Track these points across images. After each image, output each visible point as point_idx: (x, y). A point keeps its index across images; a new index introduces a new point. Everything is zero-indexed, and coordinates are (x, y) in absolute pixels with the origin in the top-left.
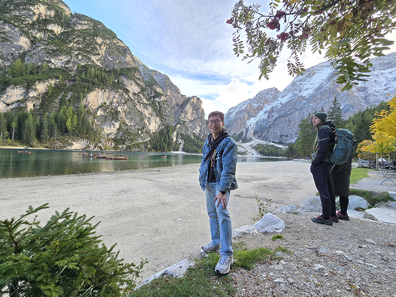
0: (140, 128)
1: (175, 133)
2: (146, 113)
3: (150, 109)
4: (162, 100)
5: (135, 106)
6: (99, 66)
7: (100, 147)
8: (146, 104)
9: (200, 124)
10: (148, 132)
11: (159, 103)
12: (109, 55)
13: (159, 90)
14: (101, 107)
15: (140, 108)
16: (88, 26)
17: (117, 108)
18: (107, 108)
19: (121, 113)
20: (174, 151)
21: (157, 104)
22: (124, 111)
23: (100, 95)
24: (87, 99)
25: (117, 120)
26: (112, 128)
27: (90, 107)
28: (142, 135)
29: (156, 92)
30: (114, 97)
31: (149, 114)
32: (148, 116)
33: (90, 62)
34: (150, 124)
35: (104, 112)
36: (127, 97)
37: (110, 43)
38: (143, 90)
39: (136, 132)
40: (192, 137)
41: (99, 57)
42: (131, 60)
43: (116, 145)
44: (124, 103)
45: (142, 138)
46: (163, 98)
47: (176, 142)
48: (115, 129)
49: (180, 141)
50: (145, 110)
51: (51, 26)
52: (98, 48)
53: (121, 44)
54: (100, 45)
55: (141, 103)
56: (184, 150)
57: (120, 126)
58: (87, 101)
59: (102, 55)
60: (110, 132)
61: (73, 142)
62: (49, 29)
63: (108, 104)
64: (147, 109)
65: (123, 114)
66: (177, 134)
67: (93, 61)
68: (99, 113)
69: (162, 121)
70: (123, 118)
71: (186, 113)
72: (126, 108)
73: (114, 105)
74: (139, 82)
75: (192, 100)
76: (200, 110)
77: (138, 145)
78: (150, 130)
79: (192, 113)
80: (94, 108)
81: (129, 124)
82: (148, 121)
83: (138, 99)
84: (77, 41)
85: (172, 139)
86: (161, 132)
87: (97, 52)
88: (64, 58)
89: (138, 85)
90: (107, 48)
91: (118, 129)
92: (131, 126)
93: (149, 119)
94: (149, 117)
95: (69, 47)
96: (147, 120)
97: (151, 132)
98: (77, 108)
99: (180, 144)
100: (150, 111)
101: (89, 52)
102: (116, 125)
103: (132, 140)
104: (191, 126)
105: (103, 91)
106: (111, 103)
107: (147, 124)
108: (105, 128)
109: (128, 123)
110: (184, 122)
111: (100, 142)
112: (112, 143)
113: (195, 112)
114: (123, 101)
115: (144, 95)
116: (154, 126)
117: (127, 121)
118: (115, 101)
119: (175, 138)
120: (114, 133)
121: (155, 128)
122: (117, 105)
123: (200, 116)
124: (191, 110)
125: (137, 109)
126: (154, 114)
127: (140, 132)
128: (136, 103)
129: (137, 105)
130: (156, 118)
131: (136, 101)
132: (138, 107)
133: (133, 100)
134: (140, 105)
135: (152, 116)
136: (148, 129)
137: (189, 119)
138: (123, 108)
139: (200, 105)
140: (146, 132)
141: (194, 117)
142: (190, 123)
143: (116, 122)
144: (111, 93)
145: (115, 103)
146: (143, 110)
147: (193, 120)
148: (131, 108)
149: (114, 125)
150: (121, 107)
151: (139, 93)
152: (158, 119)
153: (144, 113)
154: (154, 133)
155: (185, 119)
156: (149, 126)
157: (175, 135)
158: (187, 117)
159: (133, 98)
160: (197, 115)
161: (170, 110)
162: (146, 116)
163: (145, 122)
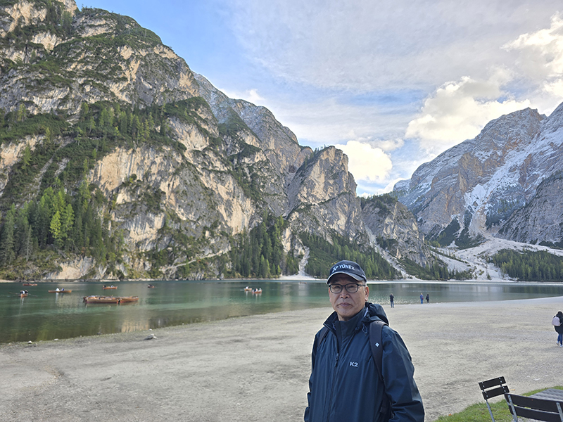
0: (209, 226)
1: (288, 233)
2: (222, 190)
3: (230, 183)
4: (257, 160)
5: (196, 178)
6: (124, 101)
7: (120, 273)
8: (221, 172)
9: (346, 208)
10: (226, 234)
11: (251, 169)
12: (145, 78)
13: (249, 140)
14: (124, 185)
15: (208, 181)
16: (107, 28)
17: (157, 184)
18: (138, 186)
19: (167, 195)
20: (286, 273)
21: (246, 170)
22: (172, 192)
23: (124, 161)
24: (96, 172)
25: (157, 210)
26: (148, 228)
27: (103, 186)
28: (213, 242)
29: (243, 144)
30: (153, 163)
31: (227, 193)
32: (225, 197)
33: (107, 96)
34: (230, 215)
35: (132, 195)
36: (179, 159)
37: (147, 55)
38: (214, 142)
39: (199, 235)
40: (329, 240)
41: (126, 84)
42: (189, 83)
43: (154, 265)
44: (174, 174)
45: (212, 247)
46: (259, 157)
47: (291, 252)
48: (154, 231)
49: (300, 249)
50: (219, 185)
51: (39, 38)
52: (123, 68)
53: (170, 55)
54: (128, 62)
55: (210, 171)
56: (309, 271)
57: (165, 224)
58: (96, 175)
59: (131, 79)
60: (144, 237)
61: (62, 265)
62: (36, 42)
63: (139, 177)
64: (223, 182)
65: (172, 197)
66: (293, 234)
67: (113, 94)
68: (120, 199)
69: (257, 206)
70: (172, 205)
71: (312, 185)
72: (177, 183)
73: (153, 178)
74: (206, 127)
75: (324, 156)
76: (344, 178)
77: (203, 265)
78: (230, 229)
79: (326, 184)
80: (110, 189)
81: (184, 219)
82: (226, 210)
83: (203, 163)
84: (84, 58)
85: (282, 247)
86: (256, 233)
87: (121, 76)
88: (58, 94)
89: (204, 133)
90: (141, 66)
91: (160, 231)
92: (188, 221)
93: (229, 205)
94: (228, 201)
95: (69, 72)
96: (223, 207)
97: (234, 233)
98: (76, 190)
99: (301, 256)
100: (231, 187)
101: (105, 78)
102: (156, 223)
103: (189, 254)
104: (325, 215)
105: (130, 151)
106: (147, 175)
107: (225, 215)
108: (132, 229)
109: (181, 217)
110: (308, 206)
111: (119, 262)
112: (147, 263)
113: (331, 182)
114: (171, 170)
115: (216, 154)
116: (239, 218)
117: (180, 213)
118: (154, 170)
119: (289, 244)
120: (151, 239)
121: (243, 222)
122: (159, 178)
123: (346, 190)
124: (322, 179)
125: (202, 185)
126: (239, 193)
127: (207, 234)
128: (199, 173)
129: (202, 175)
130: (244, 200)
131: (200, 166)
132: (203, 179)
133: (193, 166)
134: (209, 176)
135: (234, 197)
136: (225, 227)
137: (319, 200)
138: (171, 183)
139: (342, 165)
140: (223, 233)
141: (331, 193)
142: (321, 208)
143: (156, 214)
144: (147, 155)
145: (154, 174)
146: (214, 185)
147: (329, 200)
148: (189, 183)
149: (151, 222)
150: (167, 183)
151: (205, 149)
152: (248, 203)
153: (216, 192)
154: (240, 234)
155: (310, 198)
156: (229, 220)
157: (287, 238)
158: (314, 193)
159: (192, 162)
160: (336, 189)
161: (275, 181)
162: (221, 197)
163: (221, 211)
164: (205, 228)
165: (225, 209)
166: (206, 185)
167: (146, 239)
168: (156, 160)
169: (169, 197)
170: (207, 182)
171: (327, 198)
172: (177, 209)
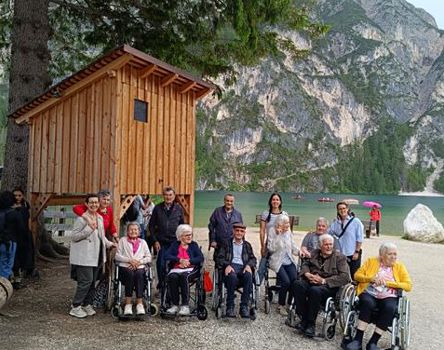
0: (313, 137)
2: (327, 98)
3: (337, 88)
5: (298, 87)
10: (333, 146)
11: (368, 67)
13: (368, 34)
18: (236, 101)
19: (265, 108)
20: (407, 190)
21: (363, 71)
22: (272, 103)
26: (247, 143)
28: (317, 154)
31: (334, 100)
32: (331, 105)
34: (338, 124)
35: (230, 112)
36: (278, 69)
38: (318, 45)
39: (302, 147)
43: (254, 178)
45: (315, 160)
48: (253, 145)
50: (324, 93)
55: (313, 78)
63: (238, 92)
64: (328, 89)
68: (219, 116)
70: (271, 118)
77: (304, 178)
80: (211, 107)
82: (332, 119)
86: (371, 143)
89: (306, 35)
92: (289, 134)
93: (336, 114)
94: (335, 109)
96: (329, 116)
97: (343, 144)
99: (432, 170)
102: (254, 137)
103: (288, 168)
107: (331, 125)
111: (219, 176)
112: (247, 176)
115: (320, 57)
117: (280, 126)
118: (252, 83)
119: (414, 156)
120: (250, 154)
121: (355, 131)
122: (257, 91)
125: (304, 93)
126: (348, 99)
127: (310, 146)
128: (300, 81)
129: (304, 83)
130: (354, 107)
131: (301, 74)
132: (305, 87)
133: (294, 74)
134: (312, 83)
135: (342, 104)
136: (332, 138)
138: (270, 95)
140: (328, 145)
143: (254, 129)
144: (244, 69)
145: (252, 87)
146: (318, 92)
148: (288, 93)
149: (250, 136)
150: (266, 95)
152: (361, 109)
153: (321, 100)
154: (350, 145)
156: (336, 130)
157: (412, 147)
159: (293, 70)
161: (401, 79)
162: (326, 105)
163: (326, 121)
164: (308, 140)
166: (309, 93)
167: (246, 153)
168: (253, 73)
169: (268, 109)
170: (310, 90)
172: (277, 122)
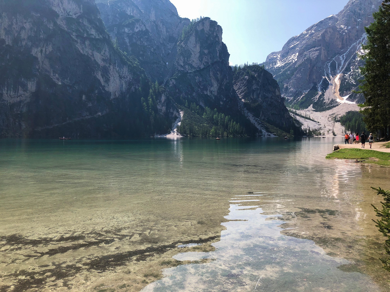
0: (86, 90)
1: (163, 98)
2: (98, 58)
4: (136, 30)
5: (71, 45)
9: (219, 76)
15: (84, 48)
19: (39, 60)
25: (30, 75)
26: (21, 92)
28: (90, 105)
29: (123, 15)
30: (23, 28)
31: (104, 60)
32: (101, 63)
34: (107, 81)
36: (51, 26)
38: (88, 11)
39: (76, 98)
40: (202, 104)
45: (89, 110)
46: (138, 27)
47: (167, 114)
48: (28, 94)
49: (175, 112)
50: (95, 53)
55: (85, 39)
56: (181, 131)
64: (99, 50)
66: (169, 99)
69: (134, 73)
70: (46, 71)
75: (200, 27)
78: (108, 94)
83: (77, 30)
85: (157, 111)
91: (35, 94)
92: (64, 86)
94: (104, 67)
96: (100, 73)
99: (175, 118)
104: (200, 82)
107: (102, 80)
110: (185, 74)
113: (206, 51)
117: (56, 78)
118: (24, 35)
120: (26, 102)
121: (121, 87)
122: (30, 44)
123: (219, 59)
124: (198, 49)
125: (77, 51)
126: (115, 60)
127: (84, 97)
128: (73, 40)
129: (77, 42)
130: (120, 67)
131: (74, 34)
132: (79, 46)
133: (67, 32)
135: (110, 64)
136: (103, 91)
137: (195, 68)
138: (44, 49)
139: (217, 36)
140: (100, 97)
141: (206, 62)
142: (196, 75)
143: (28, 79)
144: (15, 21)
145: (24, 39)
146: (90, 52)
147: (204, 68)
148: (63, 49)
149: (24, 87)
150: (39, 49)
151: (79, 17)
152: (125, 70)
153: (92, 58)
154: (118, 99)
155: (187, 67)
156: (106, 85)
157: (163, 102)
158: (190, 62)
160: (210, 58)
162: (97, 63)
163: (98, 77)
164: (82, 92)
165: (102, 75)
166: (81, 51)
167: (20, 102)
168: (25, 25)
169: (43, 62)
171: (202, 67)
172: (52, 74)
